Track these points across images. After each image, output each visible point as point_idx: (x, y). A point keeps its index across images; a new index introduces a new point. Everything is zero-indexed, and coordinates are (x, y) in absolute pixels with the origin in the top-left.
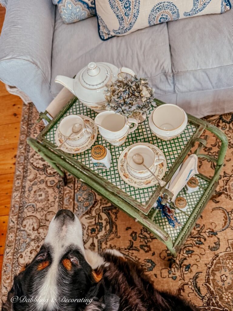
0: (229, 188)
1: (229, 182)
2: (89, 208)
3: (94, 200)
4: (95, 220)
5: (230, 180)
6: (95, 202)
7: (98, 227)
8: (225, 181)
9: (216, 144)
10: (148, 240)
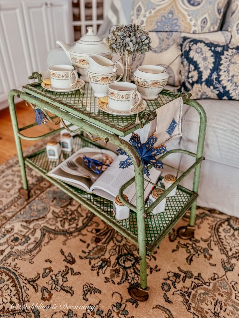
0: (195, 296)
1: (198, 288)
2: (32, 219)
3: (44, 215)
4: (27, 232)
5: (202, 287)
6: (43, 217)
7: (24, 240)
8: (193, 284)
9: (207, 241)
10: (57, 286)
